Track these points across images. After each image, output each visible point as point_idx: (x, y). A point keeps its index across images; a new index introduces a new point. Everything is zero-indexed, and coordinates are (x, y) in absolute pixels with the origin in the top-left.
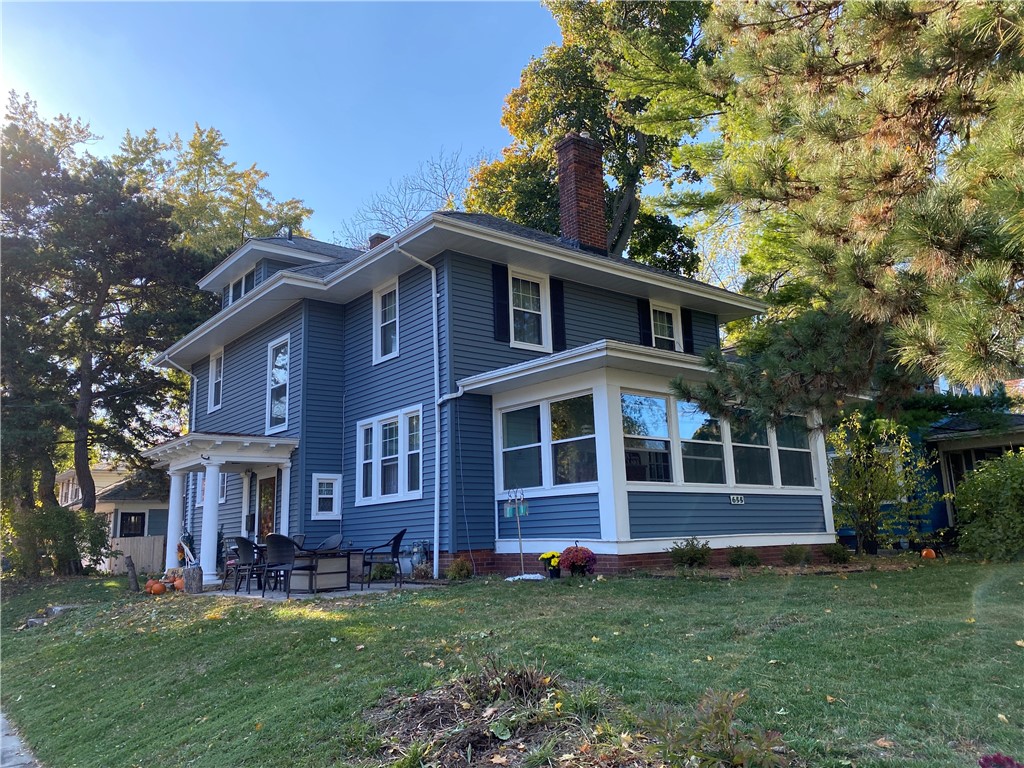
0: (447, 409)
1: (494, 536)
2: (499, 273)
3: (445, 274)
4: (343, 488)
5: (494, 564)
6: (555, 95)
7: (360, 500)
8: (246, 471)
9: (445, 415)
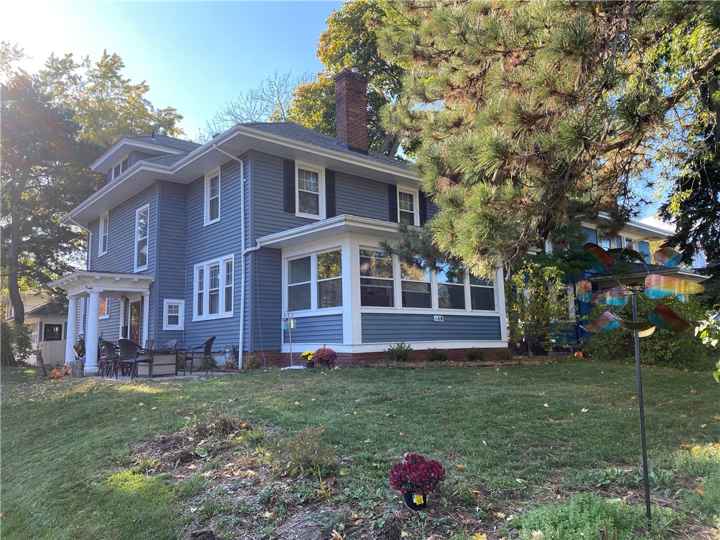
0: (249, 257)
1: (281, 342)
2: (289, 166)
3: (249, 166)
4: (186, 309)
5: (279, 359)
6: (351, 37)
7: (196, 318)
8: (123, 297)
9: (248, 262)
